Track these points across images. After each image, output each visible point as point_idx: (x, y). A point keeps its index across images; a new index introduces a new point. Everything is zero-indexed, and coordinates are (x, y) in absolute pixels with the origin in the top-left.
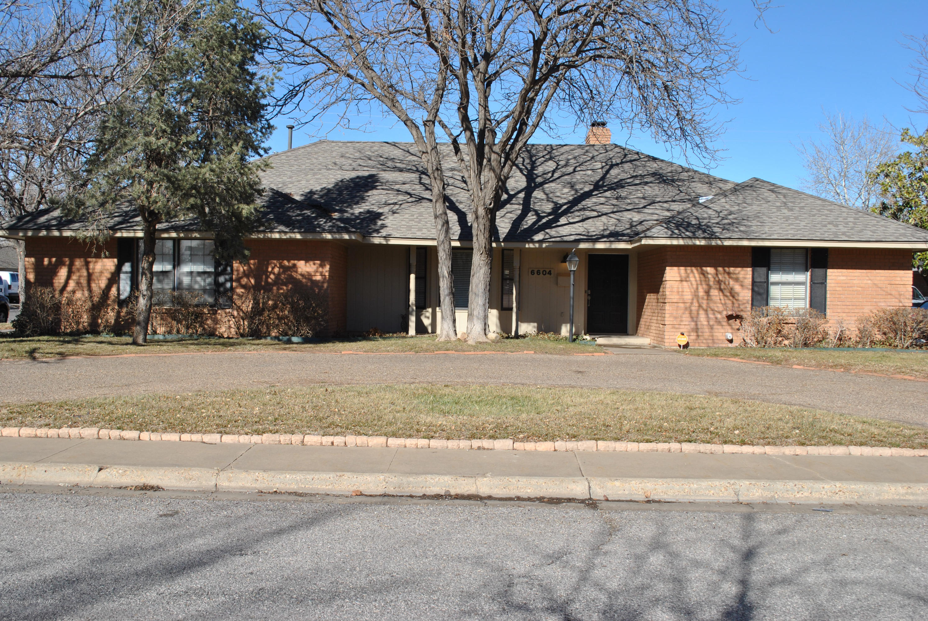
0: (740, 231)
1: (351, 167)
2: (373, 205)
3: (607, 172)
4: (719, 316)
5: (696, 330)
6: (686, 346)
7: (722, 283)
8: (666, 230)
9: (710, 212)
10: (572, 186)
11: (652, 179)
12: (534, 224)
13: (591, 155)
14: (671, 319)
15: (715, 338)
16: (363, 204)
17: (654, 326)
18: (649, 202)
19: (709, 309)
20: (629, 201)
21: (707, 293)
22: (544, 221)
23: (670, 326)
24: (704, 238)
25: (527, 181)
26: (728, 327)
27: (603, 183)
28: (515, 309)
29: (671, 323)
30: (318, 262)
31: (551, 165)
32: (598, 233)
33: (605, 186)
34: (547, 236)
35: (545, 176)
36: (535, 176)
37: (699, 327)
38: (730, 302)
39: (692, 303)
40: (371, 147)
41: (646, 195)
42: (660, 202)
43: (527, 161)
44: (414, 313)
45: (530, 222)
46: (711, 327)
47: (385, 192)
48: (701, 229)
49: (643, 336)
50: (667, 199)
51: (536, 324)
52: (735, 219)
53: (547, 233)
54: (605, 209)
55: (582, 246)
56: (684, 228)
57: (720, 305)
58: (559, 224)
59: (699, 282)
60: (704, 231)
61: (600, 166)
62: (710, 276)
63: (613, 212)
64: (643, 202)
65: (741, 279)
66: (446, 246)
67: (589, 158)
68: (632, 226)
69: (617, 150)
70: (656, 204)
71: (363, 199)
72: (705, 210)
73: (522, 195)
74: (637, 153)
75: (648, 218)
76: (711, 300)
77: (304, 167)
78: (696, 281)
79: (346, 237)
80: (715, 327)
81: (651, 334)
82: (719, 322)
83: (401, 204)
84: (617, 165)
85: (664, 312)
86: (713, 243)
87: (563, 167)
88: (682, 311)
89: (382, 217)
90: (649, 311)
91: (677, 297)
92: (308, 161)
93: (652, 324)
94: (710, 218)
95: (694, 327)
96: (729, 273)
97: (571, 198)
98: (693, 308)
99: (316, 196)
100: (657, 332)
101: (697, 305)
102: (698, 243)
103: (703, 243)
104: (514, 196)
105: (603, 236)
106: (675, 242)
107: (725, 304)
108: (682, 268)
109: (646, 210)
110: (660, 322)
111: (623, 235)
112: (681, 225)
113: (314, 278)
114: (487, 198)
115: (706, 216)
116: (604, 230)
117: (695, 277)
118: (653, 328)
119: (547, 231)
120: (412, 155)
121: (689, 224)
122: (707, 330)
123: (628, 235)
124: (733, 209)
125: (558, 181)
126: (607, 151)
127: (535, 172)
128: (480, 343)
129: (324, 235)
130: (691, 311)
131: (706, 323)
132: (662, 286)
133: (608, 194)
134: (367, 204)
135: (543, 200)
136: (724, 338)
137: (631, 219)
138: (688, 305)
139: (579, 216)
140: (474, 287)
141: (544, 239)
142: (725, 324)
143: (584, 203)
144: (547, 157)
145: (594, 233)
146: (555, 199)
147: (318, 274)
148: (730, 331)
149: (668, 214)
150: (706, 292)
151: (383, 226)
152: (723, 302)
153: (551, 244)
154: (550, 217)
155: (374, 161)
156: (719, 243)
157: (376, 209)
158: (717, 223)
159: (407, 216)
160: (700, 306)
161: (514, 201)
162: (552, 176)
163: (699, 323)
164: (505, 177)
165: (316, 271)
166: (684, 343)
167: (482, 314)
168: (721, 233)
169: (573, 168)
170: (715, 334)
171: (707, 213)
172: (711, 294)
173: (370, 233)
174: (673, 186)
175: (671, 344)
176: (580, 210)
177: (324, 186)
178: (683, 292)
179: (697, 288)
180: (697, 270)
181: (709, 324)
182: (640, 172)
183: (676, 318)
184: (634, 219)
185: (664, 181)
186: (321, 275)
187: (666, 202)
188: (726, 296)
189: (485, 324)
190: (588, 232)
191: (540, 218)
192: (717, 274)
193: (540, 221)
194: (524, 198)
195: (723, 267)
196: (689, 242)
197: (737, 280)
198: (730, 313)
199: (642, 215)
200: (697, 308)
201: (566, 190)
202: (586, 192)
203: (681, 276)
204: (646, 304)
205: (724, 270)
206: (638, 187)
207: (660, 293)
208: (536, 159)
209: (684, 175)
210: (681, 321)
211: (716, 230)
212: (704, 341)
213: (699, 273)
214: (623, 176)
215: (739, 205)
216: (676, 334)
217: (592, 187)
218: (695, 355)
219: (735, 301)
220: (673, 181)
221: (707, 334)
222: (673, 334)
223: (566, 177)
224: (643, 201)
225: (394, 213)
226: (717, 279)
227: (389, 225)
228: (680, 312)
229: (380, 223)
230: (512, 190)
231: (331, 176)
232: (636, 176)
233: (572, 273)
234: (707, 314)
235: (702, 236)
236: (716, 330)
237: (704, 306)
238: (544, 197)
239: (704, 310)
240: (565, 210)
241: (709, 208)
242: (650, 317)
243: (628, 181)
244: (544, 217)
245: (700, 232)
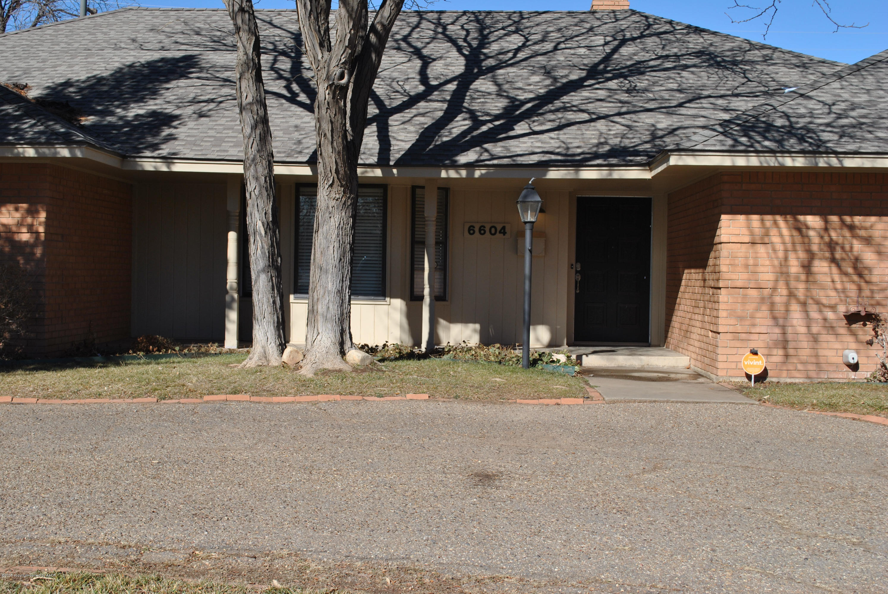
0: (880, 139)
1: (159, 46)
2: (169, 102)
3: (615, 50)
4: (830, 315)
5: (784, 344)
6: (761, 377)
7: (838, 249)
8: (721, 137)
9: (811, 104)
10: (548, 72)
11: (696, 61)
12: (464, 134)
13: (588, 26)
14: (732, 321)
15: (822, 360)
16: (151, 102)
17: (696, 332)
18: (690, 96)
19: (810, 301)
20: (651, 95)
21: (807, 267)
22: (484, 128)
23: (729, 336)
24: (803, 152)
25: (466, 65)
26: (850, 339)
27: (606, 67)
28: (427, 299)
29: (731, 329)
30: (25, 206)
31: (516, 40)
32: (586, 150)
33: (608, 72)
34: (485, 156)
35: (501, 57)
36: (482, 57)
37: (790, 337)
38: (853, 287)
39: (774, 289)
40: (209, 17)
41: (684, 86)
42: (710, 96)
43: (474, 34)
44: (235, 305)
45: (456, 132)
46: (815, 339)
47: (199, 82)
48: (795, 135)
49: (676, 349)
50: (722, 92)
51: (477, 326)
52: (864, 117)
53: (486, 150)
54: (604, 108)
55: (554, 174)
56: (759, 133)
57: (833, 293)
58: (512, 133)
59: (789, 246)
60: (801, 139)
61: (602, 42)
62: (812, 233)
63: (619, 114)
64: (680, 97)
65: (878, 240)
66: (260, 169)
67: (585, 30)
68: (654, 137)
69: (635, 18)
70: (703, 101)
71: (154, 93)
72: (800, 100)
73: (452, 87)
74: (670, 22)
75: (687, 123)
76: (815, 282)
77: (76, 45)
78: (784, 243)
79: (64, 152)
80: (824, 337)
81: (691, 348)
82: (830, 328)
83: (221, 102)
84: (633, 39)
85: (716, 306)
86: (822, 162)
87: (535, 43)
88: (753, 306)
89: (175, 123)
90: (688, 302)
91: (745, 276)
92: (89, 37)
93: (694, 330)
94: (812, 115)
95: (780, 337)
96: (852, 228)
97: (542, 91)
98: (777, 299)
99: (71, 89)
100: (703, 345)
101: (785, 292)
102: (788, 162)
103: (800, 162)
104: (436, 88)
105: (596, 156)
106: (741, 161)
107: (844, 290)
108: (755, 217)
109: (683, 111)
110: (707, 326)
111: (637, 153)
112: (753, 128)
113: (17, 237)
114: (334, 63)
115: (802, 111)
116: (600, 144)
117: (781, 235)
118: (694, 336)
119: (486, 146)
120: (276, 27)
121: (769, 127)
122: (805, 344)
123: (645, 153)
124: (856, 100)
125: (524, 64)
126: (617, 20)
127: (485, 51)
128: (326, 372)
129: (21, 150)
130: (772, 304)
131: (803, 330)
132: (712, 255)
133: (613, 84)
134: (157, 102)
135: (489, 94)
136: (840, 360)
137: (653, 125)
138: (766, 292)
139: (553, 121)
140: (318, 255)
141: (477, 161)
142: (843, 331)
143: (565, 99)
144: (513, 28)
145: (579, 151)
146: (513, 93)
147: (24, 230)
148: (854, 345)
149: (726, 116)
150: (803, 266)
151: (171, 138)
152: (839, 286)
153: (492, 170)
154: (497, 123)
155: (205, 36)
156: (834, 162)
157: (170, 109)
158: (828, 125)
159: (223, 121)
160: (791, 295)
161: (436, 95)
162: (515, 56)
163: (790, 330)
164: (383, 25)
165: (20, 224)
166: (758, 371)
167: (334, 310)
168: (838, 142)
169: (553, 45)
170: (821, 352)
171: (805, 107)
172: (815, 269)
173: (139, 151)
174: (734, 71)
175: (730, 373)
176: (557, 110)
177: (95, 73)
178: (756, 265)
179: (786, 259)
180: (786, 221)
181: (810, 333)
182: (675, 50)
183: (741, 318)
184: (660, 126)
185: (718, 65)
186: (31, 229)
187: (722, 97)
188: (846, 274)
189: (342, 332)
190: (568, 148)
191: (477, 123)
192: (826, 229)
193: (477, 129)
194: (454, 91)
195: (840, 214)
196: (771, 161)
197: (868, 241)
198: (853, 309)
199: (675, 118)
200: (784, 299)
201: (535, 78)
202: (571, 82)
203: (752, 234)
204: (682, 289)
205: (843, 222)
206: (671, 74)
207: (709, 269)
208: (491, 32)
209: (755, 55)
210: (754, 325)
211: (825, 136)
212: (800, 367)
213: (789, 228)
214: (642, 56)
215: (868, 91)
216: (741, 351)
217: (584, 74)
218: (784, 404)
219: (863, 284)
220: (735, 63)
221: (805, 353)
222: (734, 351)
223: (540, 58)
224: (678, 95)
225: (201, 115)
226: (827, 239)
227: (181, 136)
228: (751, 307)
229: (166, 131)
230: (436, 79)
231: (116, 59)
232: (667, 56)
233: (528, 226)
234: (806, 312)
235: (798, 148)
236: (824, 345)
237: (801, 293)
238: (492, 88)
239: (799, 302)
240: (527, 110)
241: (810, 98)
242: (689, 316)
243: (652, 63)
244: (484, 123)
245: (792, 141)
